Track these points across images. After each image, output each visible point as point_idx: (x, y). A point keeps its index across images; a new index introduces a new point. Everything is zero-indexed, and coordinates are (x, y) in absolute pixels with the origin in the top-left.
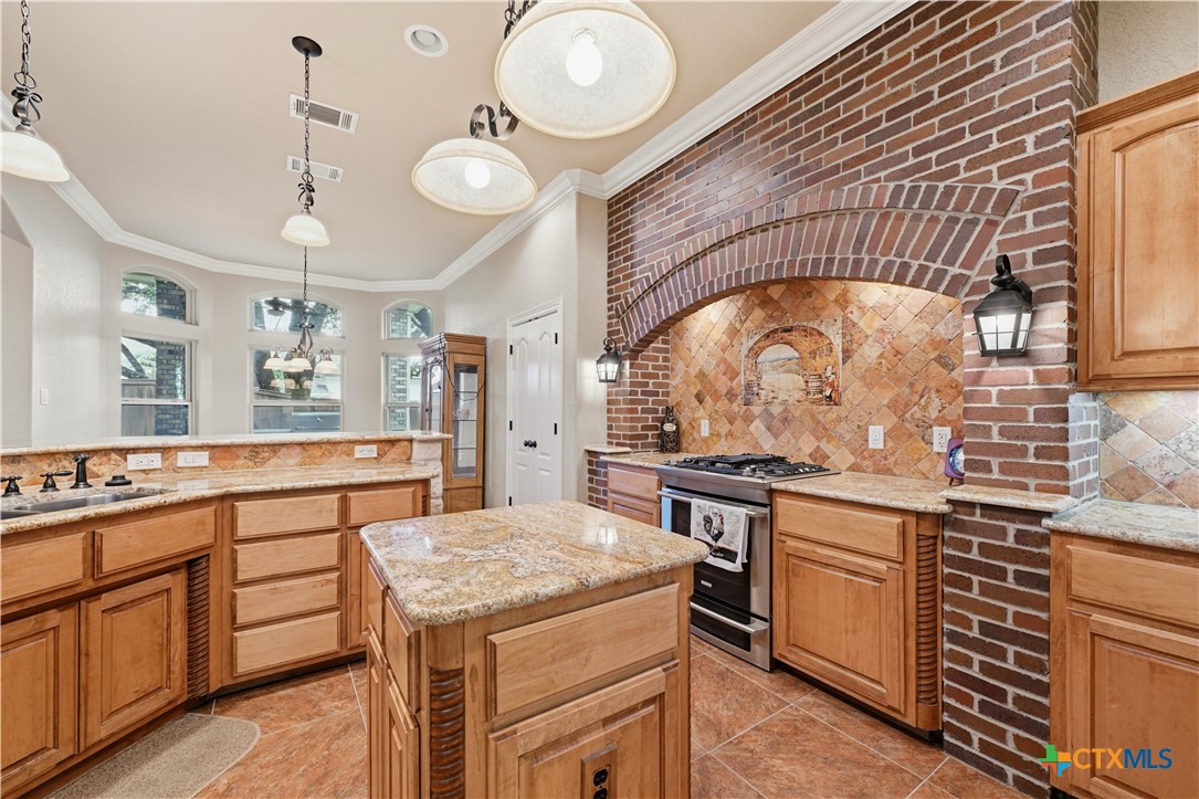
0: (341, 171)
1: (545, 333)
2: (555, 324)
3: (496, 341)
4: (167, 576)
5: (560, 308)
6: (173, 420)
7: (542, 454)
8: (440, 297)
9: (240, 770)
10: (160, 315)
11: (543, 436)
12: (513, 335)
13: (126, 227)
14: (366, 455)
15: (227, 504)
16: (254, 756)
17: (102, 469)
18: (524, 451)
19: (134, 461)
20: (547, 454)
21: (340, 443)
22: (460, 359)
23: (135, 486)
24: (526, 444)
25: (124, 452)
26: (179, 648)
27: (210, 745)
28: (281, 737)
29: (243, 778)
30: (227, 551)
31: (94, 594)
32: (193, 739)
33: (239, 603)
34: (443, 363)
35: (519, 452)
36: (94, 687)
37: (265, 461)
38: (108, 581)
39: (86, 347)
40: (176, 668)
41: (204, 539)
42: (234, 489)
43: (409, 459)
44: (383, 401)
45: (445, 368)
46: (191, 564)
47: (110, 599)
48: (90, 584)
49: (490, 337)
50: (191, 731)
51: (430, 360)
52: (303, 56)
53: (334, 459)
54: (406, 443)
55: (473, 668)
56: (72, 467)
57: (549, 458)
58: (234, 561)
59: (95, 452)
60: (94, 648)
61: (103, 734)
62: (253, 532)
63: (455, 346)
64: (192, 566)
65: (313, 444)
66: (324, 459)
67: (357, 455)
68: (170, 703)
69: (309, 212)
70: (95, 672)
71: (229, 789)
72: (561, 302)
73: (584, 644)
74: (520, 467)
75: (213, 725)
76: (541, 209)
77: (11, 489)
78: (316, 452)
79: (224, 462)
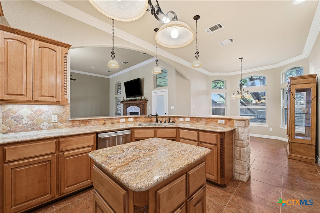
14: (222, 123)
15: (178, 129)
17: (176, 120)
19: (181, 119)
21: (214, 119)
25: (179, 117)
37: (199, 121)
41: (174, 136)
46: (174, 140)
53: (213, 123)
54: (233, 120)
63: (295, 81)
66: (211, 123)
67: (219, 123)
77: (161, 122)
78: (209, 120)
79: (192, 121)
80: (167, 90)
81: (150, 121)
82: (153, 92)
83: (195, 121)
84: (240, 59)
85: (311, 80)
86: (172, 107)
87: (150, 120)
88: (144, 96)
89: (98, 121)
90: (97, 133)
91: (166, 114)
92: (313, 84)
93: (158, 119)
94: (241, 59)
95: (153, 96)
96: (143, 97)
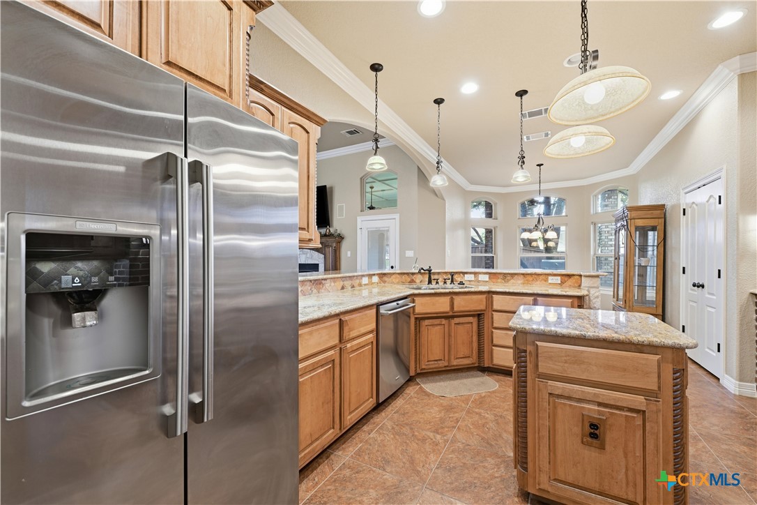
0: (549, 132)
1: (711, 196)
2: (718, 189)
3: (673, 207)
4: (471, 318)
5: (723, 174)
6: (490, 263)
7: (709, 294)
8: (634, 179)
9: (489, 394)
10: (486, 217)
11: (709, 278)
12: (687, 200)
13: (472, 183)
14: (554, 282)
15: (490, 295)
16: (494, 392)
17: (458, 278)
18: (694, 290)
19: (467, 277)
20: (713, 294)
21: (541, 275)
22: (640, 223)
23: (465, 286)
24: (694, 285)
25: (464, 273)
26: (475, 345)
27: (482, 383)
28: (504, 391)
29: (489, 396)
30: (490, 313)
31: (453, 317)
32: (478, 379)
33: (494, 335)
34: (626, 227)
35: (690, 291)
36: (453, 346)
37: (508, 281)
38: (456, 314)
39: (460, 233)
40: (474, 352)
41: (483, 307)
42: (493, 290)
43: (580, 286)
44: (592, 253)
45: (627, 230)
46: (479, 315)
47: (457, 320)
48: (451, 314)
49: (669, 204)
50: (478, 376)
51: (619, 225)
52: (520, 98)
53: (538, 282)
54: (578, 277)
55: (530, 352)
56: (450, 277)
57: (715, 297)
58: (492, 318)
59: (457, 273)
60: (453, 335)
61: (455, 364)
62: (499, 308)
63: (634, 214)
64: (479, 316)
65: (528, 274)
66: (534, 282)
67: (550, 281)
68: (473, 364)
69: (523, 168)
70: (453, 342)
71: (485, 397)
72: (724, 171)
73: (584, 362)
74: (691, 303)
75: (484, 378)
76: (704, 99)
77: (437, 283)
78: (530, 278)
79: (494, 280)
80: (397, 216)
81: (410, 282)
82: (359, 219)
83: (499, 280)
84: (537, 165)
85: (657, 212)
86: (410, 254)
87: (409, 280)
88: (332, 226)
89: (334, 282)
90: (378, 305)
91: (392, 267)
92: (660, 220)
93: (433, 277)
94: (539, 165)
95: (359, 227)
96: (332, 230)
